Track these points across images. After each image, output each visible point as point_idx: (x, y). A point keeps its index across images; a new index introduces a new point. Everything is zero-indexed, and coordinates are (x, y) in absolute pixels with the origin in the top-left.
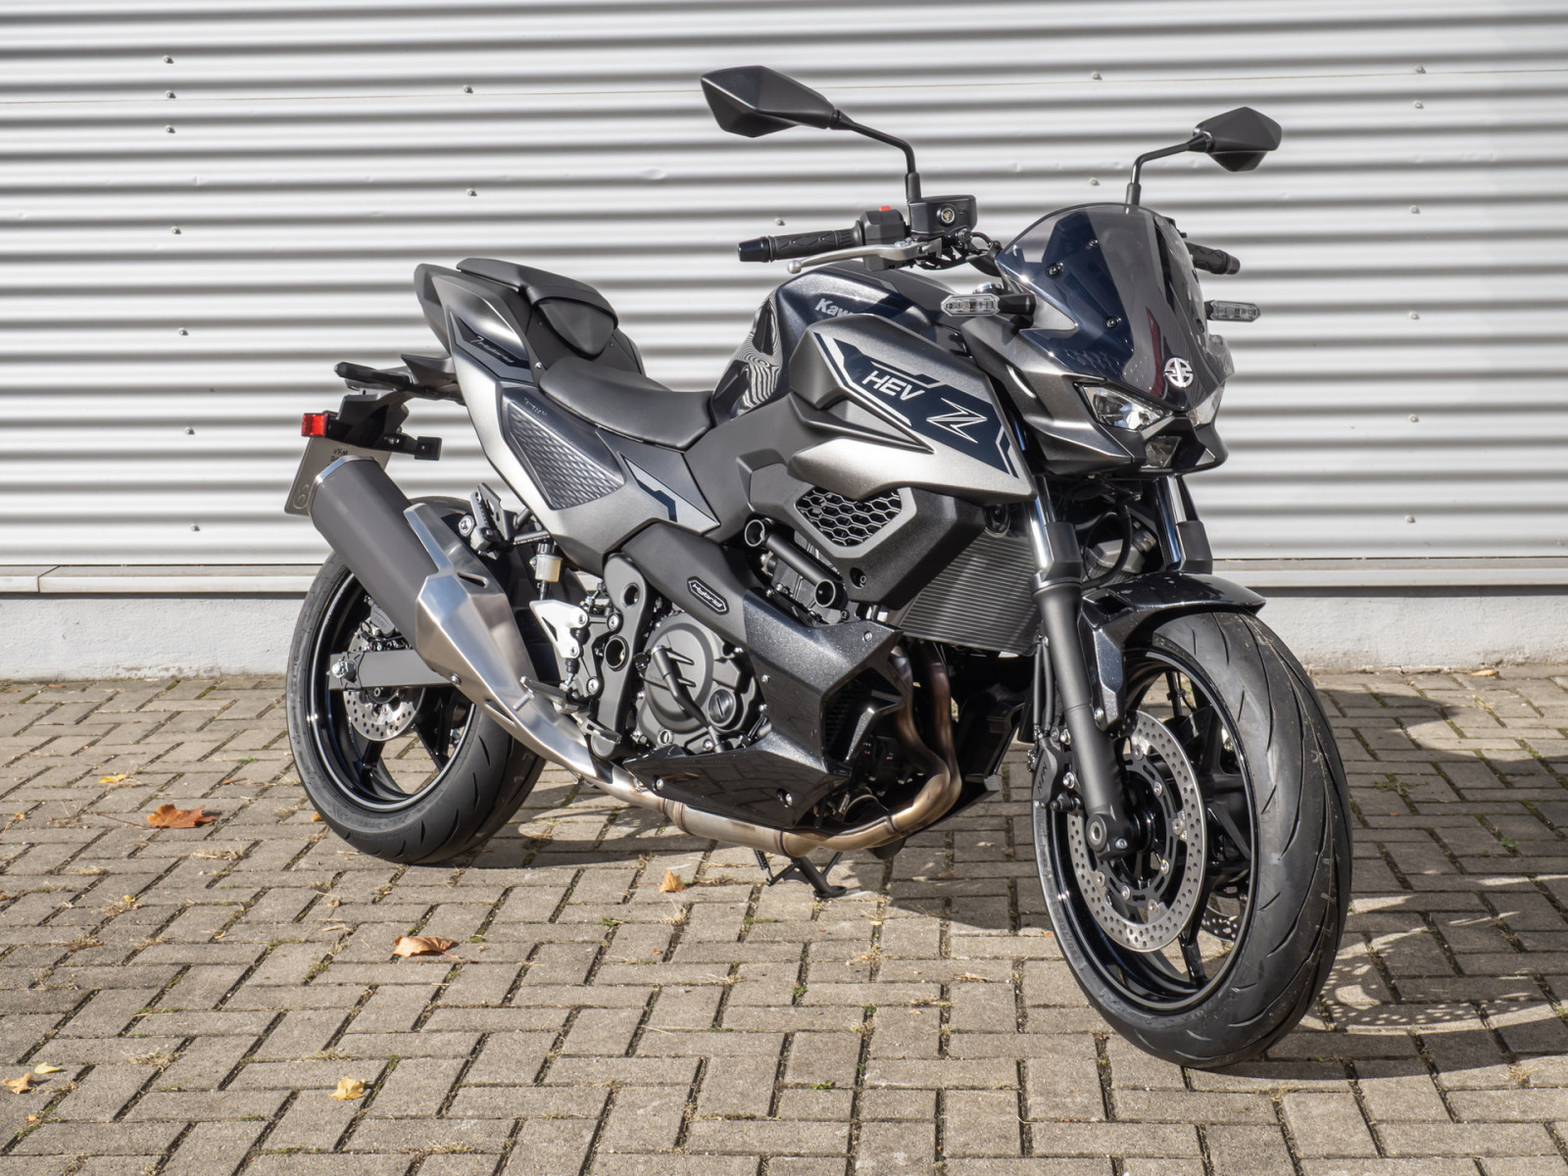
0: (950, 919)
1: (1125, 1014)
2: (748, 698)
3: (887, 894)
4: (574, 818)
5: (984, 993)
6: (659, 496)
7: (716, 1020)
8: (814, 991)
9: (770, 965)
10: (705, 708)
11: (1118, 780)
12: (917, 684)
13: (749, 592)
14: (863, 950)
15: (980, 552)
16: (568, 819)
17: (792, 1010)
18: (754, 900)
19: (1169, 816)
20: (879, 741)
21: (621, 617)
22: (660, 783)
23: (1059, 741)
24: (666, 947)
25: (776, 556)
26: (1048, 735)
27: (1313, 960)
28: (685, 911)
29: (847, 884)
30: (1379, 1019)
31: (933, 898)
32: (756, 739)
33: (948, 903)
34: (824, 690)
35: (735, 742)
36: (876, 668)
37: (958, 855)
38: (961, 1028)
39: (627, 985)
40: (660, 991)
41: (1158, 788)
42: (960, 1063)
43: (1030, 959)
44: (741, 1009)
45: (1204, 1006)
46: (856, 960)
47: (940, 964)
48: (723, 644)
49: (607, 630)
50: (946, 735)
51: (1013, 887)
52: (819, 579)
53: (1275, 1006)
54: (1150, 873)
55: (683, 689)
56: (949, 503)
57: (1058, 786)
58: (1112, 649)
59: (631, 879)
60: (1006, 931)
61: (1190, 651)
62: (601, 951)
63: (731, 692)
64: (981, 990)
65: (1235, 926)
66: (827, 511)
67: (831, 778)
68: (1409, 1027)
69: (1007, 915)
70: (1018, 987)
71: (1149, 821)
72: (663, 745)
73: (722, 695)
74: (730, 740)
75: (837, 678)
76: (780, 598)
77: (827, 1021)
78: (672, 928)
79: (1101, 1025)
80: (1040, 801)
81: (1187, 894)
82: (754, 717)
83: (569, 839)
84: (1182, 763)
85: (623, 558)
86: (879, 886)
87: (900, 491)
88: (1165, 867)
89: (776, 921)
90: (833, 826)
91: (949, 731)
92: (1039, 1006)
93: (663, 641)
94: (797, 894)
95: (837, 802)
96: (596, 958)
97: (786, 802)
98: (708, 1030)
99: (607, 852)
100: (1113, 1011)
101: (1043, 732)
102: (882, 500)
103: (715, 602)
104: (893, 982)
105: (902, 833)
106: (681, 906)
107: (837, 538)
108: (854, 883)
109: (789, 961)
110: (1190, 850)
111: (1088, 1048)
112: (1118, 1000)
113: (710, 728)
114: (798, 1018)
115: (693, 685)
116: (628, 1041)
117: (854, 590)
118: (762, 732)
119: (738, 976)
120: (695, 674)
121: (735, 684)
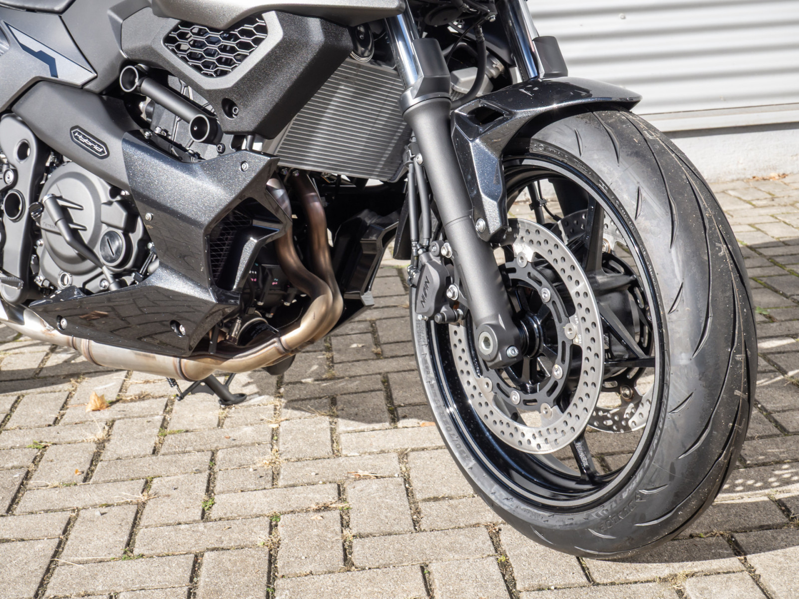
0: (338, 416)
1: (518, 510)
2: (136, 236)
3: (281, 397)
4: (22, 350)
5: (378, 490)
6: (41, 56)
7: (128, 544)
8: (223, 503)
9: (181, 477)
10: (97, 250)
11: (503, 289)
12: (294, 216)
13: (127, 135)
14: (264, 454)
15: (347, 79)
16: (17, 351)
17: (201, 527)
18: (168, 412)
19: (560, 320)
20: (264, 269)
21: (15, 172)
22: (64, 323)
23: (440, 255)
24: (88, 466)
25: (154, 102)
26: (427, 249)
27: (725, 458)
28: (107, 428)
29: (246, 391)
30: (737, 486)
31: (320, 398)
32: (146, 275)
33: (333, 401)
34: (206, 223)
35: (129, 280)
36: (256, 197)
37: (337, 357)
38: (362, 531)
39: (46, 511)
40: (78, 515)
41: (546, 294)
42: (367, 574)
43: (413, 450)
44: (153, 530)
45: (607, 505)
46: (258, 465)
47: (333, 462)
48: (109, 188)
49: (4, 186)
50: (324, 260)
51: (386, 381)
52: (191, 115)
53: (684, 505)
54: (539, 377)
55: (75, 234)
56: (314, 25)
57: (441, 298)
58: (489, 158)
59: (63, 401)
60: (387, 425)
61: (575, 152)
62: (27, 476)
63: (120, 232)
64: (375, 487)
65: (616, 418)
66: (195, 44)
67: (221, 306)
68: (767, 491)
69: (385, 408)
70: (407, 480)
71: (535, 326)
72: (63, 287)
73: (111, 236)
74: (124, 278)
75: (217, 210)
76: (160, 140)
77: (235, 536)
78: (95, 446)
79: (491, 516)
80: (423, 314)
81: (585, 398)
82: (144, 254)
83: (15, 368)
84: (573, 267)
85: (14, 117)
86: (273, 390)
87: (264, 15)
88: (558, 372)
89: (187, 431)
90: (227, 350)
91: (327, 255)
92: (429, 500)
93: (54, 191)
94: (205, 403)
95: (230, 326)
96: (22, 484)
97: (180, 333)
98: (120, 558)
99: (45, 377)
100: (506, 508)
101: (422, 247)
102: (248, 27)
103: (96, 147)
104: (294, 486)
105: (292, 352)
106: (103, 424)
107: (205, 70)
108: (253, 389)
109: (199, 471)
110: (585, 353)
111: (484, 544)
112: (510, 496)
113: (104, 268)
114: (208, 534)
115: (85, 229)
116: (39, 580)
117: (226, 122)
118: (152, 268)
119: (150, 492)
120: (85, 219)
121: (122, 225)
